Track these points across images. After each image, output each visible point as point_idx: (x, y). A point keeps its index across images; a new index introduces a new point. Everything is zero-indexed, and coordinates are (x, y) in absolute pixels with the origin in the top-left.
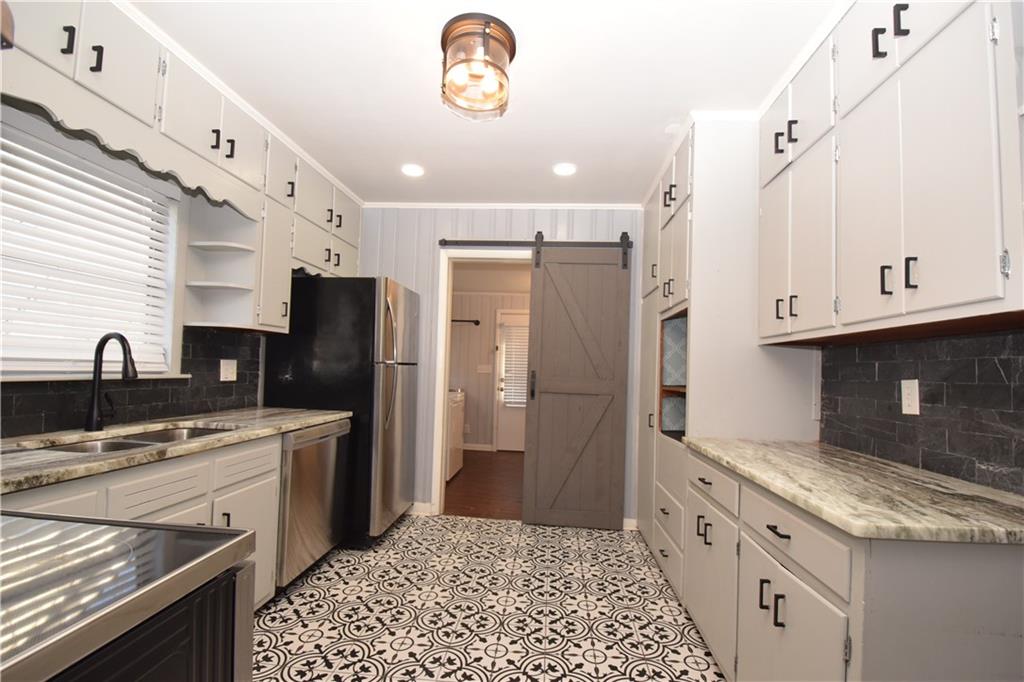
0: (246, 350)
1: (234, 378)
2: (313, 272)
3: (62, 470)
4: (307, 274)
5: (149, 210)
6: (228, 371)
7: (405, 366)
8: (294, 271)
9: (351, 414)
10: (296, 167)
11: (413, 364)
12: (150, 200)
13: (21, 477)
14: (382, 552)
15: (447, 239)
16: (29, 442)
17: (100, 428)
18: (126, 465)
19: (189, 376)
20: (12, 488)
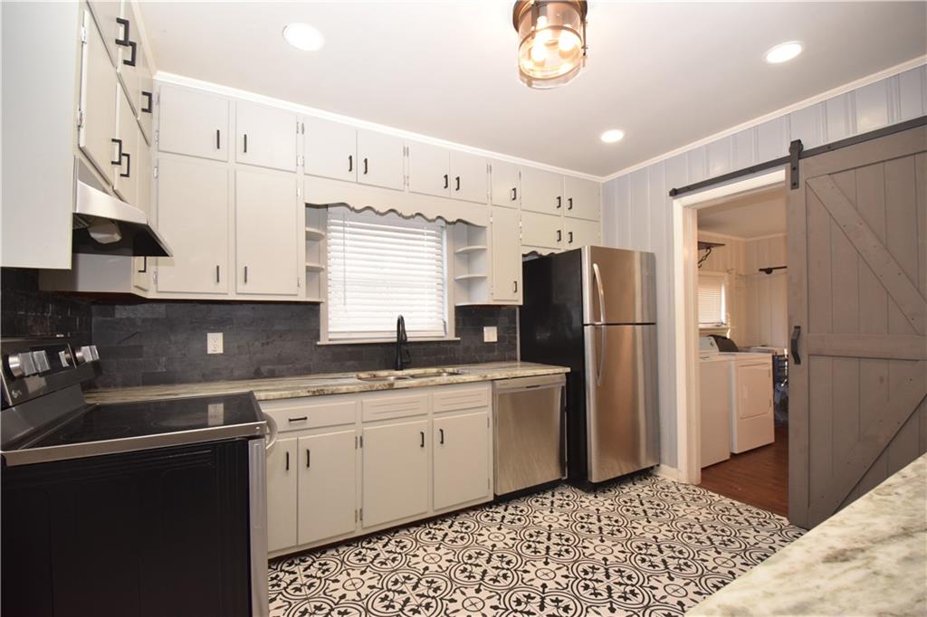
0: (504, 320)
1: (495, 340)
2: (545, 253)
3: (335, 388)
4: (541, 256)
5: (434, 238)
6: (490, 334)
7: (645, 326)
8: (524, 256)
9: (568, 370)
10: (520, 175)
11: (653, 324)
12: (434, 232)
13: (315, 389)
14: (601, 498)
15: (677, 188)
16: (350, 374)
17: (402, 369)
18: (369, 389)
19: (459, 339)
20: (311, 394)
